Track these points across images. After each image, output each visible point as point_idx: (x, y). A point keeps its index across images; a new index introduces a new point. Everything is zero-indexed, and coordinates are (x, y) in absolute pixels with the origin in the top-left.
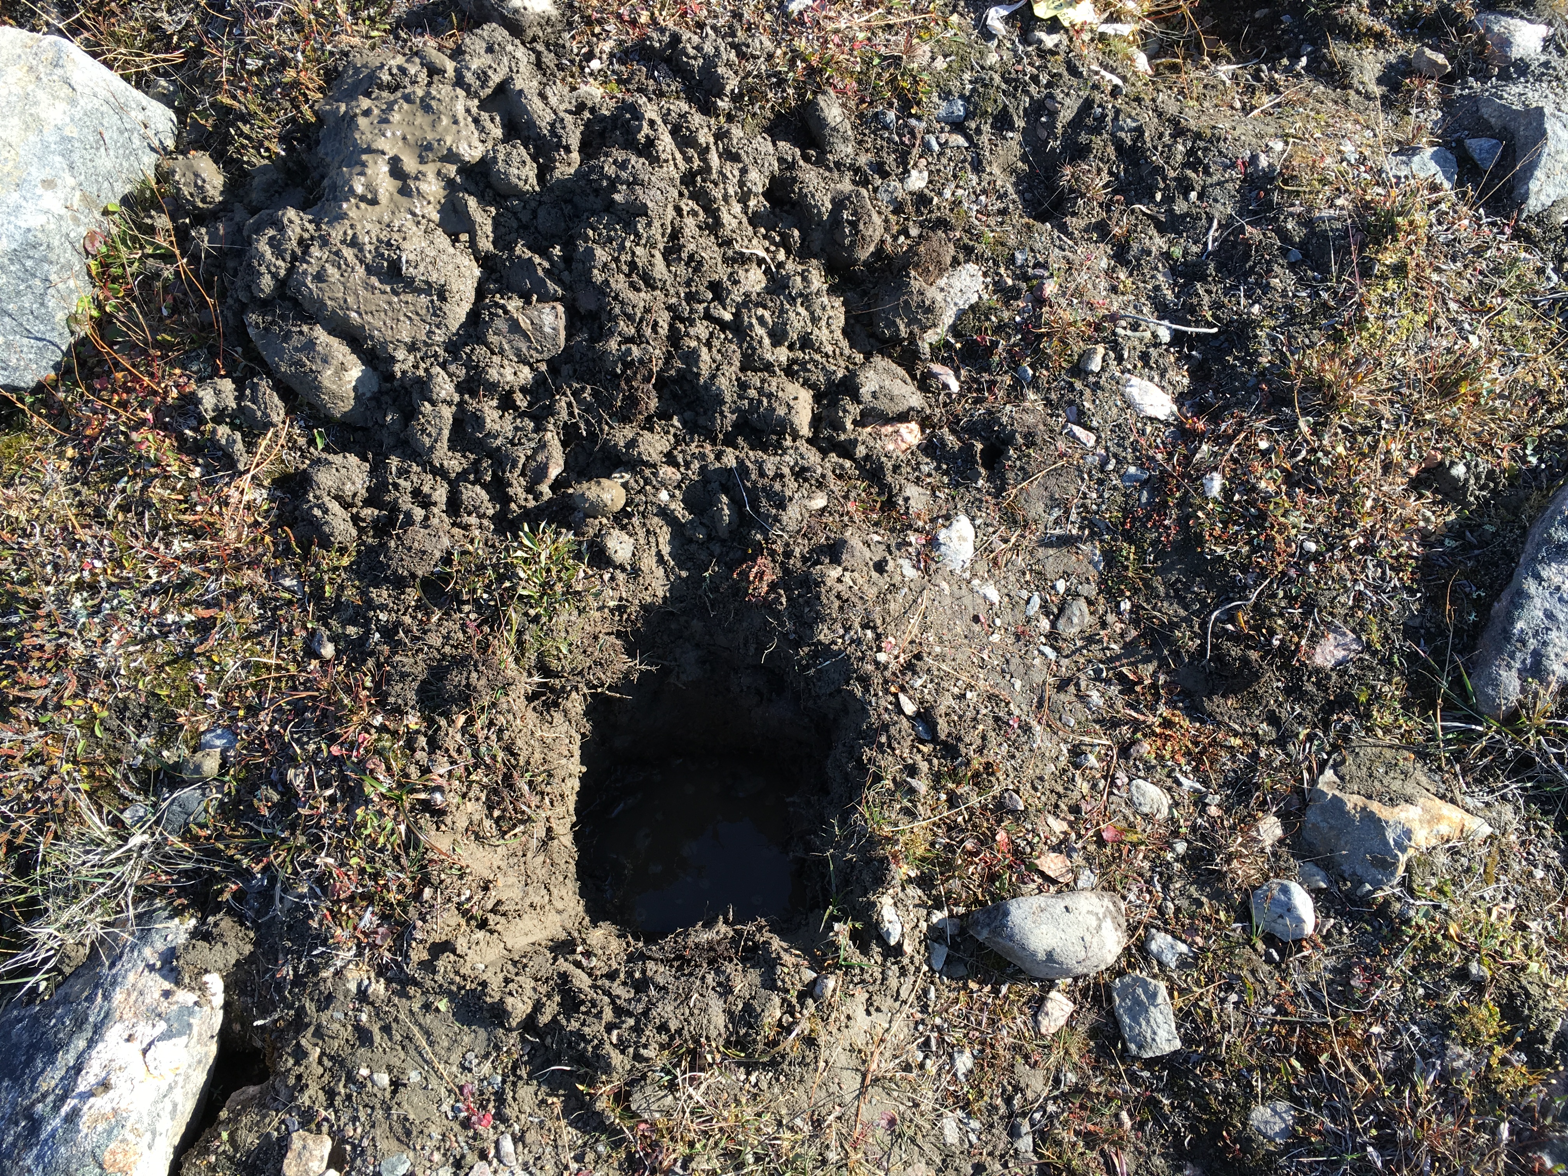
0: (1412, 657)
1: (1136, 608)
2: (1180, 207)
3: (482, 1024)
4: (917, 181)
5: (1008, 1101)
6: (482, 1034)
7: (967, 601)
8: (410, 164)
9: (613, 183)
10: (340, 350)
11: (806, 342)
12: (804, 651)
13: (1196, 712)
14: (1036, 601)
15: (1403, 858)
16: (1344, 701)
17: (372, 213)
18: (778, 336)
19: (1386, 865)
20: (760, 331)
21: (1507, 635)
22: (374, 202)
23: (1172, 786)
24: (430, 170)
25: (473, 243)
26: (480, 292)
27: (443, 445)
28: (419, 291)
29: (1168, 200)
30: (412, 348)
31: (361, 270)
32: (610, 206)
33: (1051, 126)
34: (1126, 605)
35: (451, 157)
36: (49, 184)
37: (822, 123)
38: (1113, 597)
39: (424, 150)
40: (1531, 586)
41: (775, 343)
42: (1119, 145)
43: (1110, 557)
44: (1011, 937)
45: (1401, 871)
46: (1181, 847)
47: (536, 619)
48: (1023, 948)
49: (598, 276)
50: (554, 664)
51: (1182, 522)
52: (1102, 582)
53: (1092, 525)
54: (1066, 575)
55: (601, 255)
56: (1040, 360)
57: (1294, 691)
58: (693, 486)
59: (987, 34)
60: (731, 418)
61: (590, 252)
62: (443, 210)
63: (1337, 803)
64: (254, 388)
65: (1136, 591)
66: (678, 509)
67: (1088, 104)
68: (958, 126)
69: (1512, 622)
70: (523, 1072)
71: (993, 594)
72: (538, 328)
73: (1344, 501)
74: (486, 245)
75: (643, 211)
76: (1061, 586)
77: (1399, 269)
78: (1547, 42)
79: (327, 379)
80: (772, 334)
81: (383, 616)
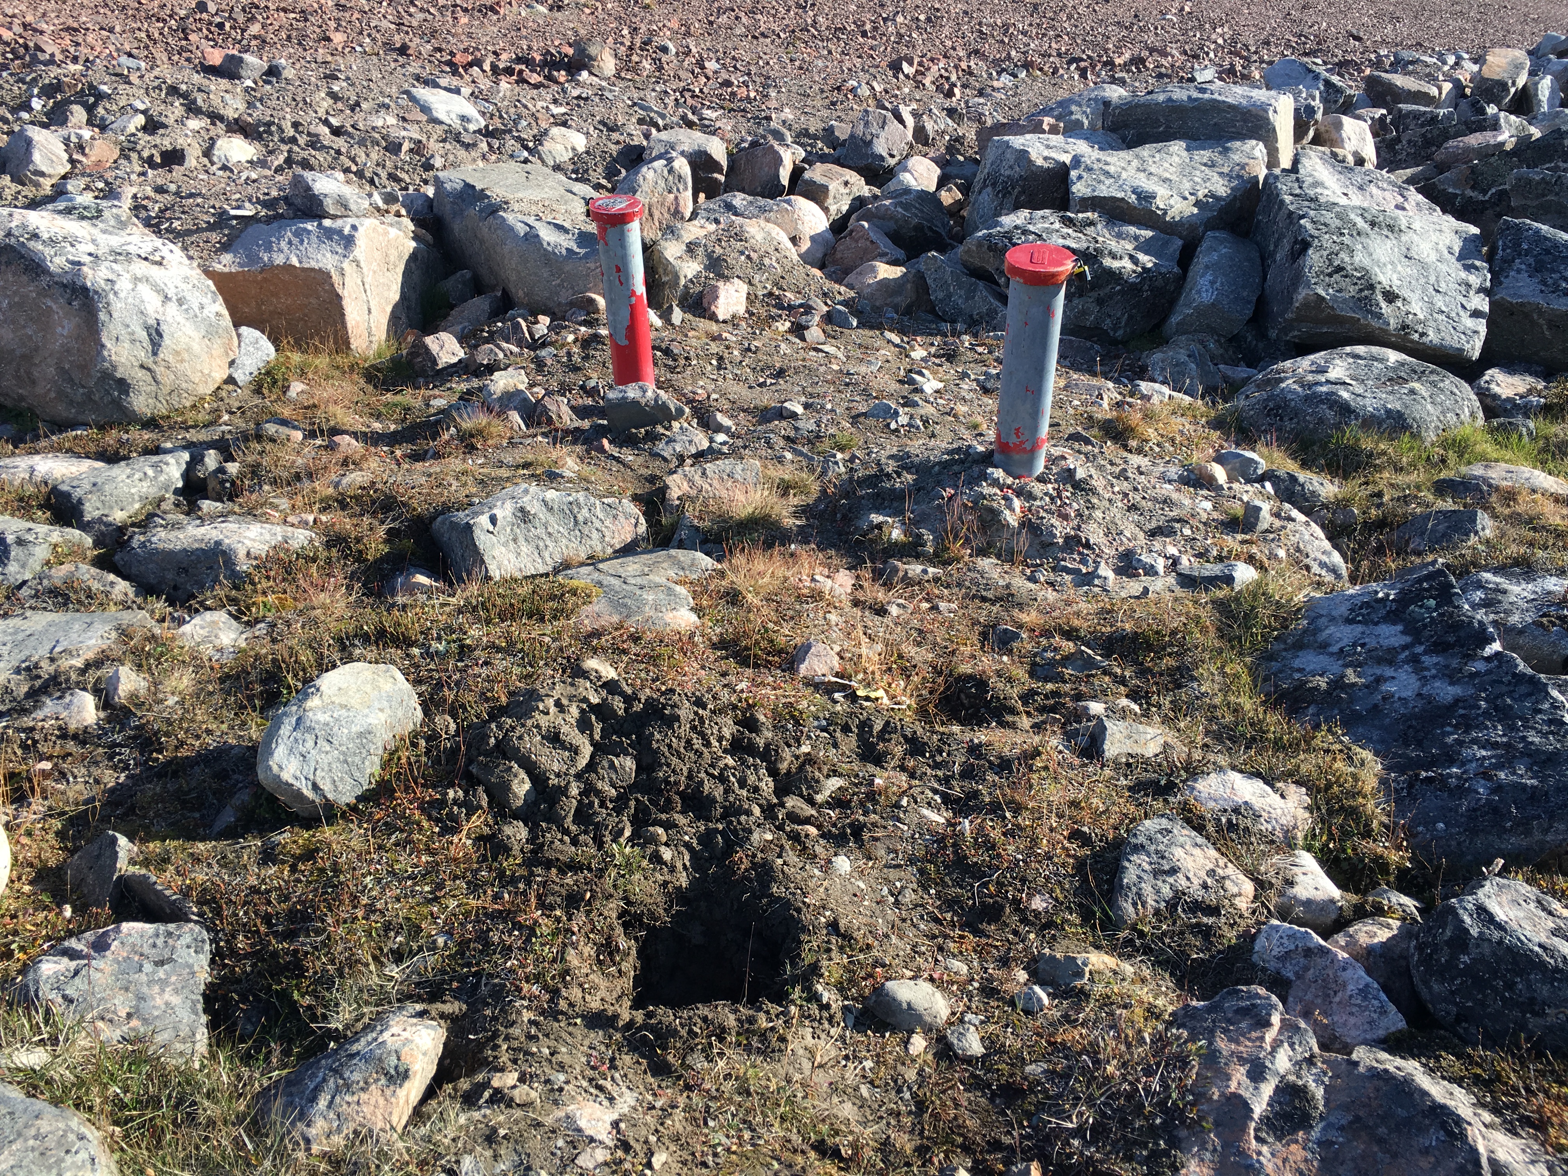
0: (1080, 905)
1: (938, 893)
2: (939, 759)
3: (601, 1027)
4: (805, 749)
5: (896, 1082)
6: (601, 1033)
7: (849, 887)
8: (565, 702)
9: (664, 707)
10: (523, 775)
11: (756, 789)
12: (765, 901)
13: (977, 932)
14: (885, 889)
15: (1087, 969)
16: (1050, 924)
17: (547, 718)
18: (742, 783)
19: (1080, 974)
20: (732, 779)
21: (1121, 886)
22: (547, 713)
23: (968, 962)
24: (574, 705)
25: (591, 736)
26: (592, 757)
27: (569, 819)
28: (564, 748)
29: (932, 756)
30: (558, 775)
31: (539, 738)
32: (663, 717)
33: (871, 732)
34: (932, 891)
35: (585, 700)
36: (381, 710)
37: (757, 720)
38: (926, 889)
39: (571, 698)
40: (1127, 864)
41: (741, 787)
42: (905, 737)
43: (922, 871)
44: (887, 995)
45: (1087, 975)
46: (976, 985)
47: (623, 876)
48: (894, 1000)
49: (655, 745)
50: (632, 898)
51: (955, 853)
52: (919, 882)
53: (910, 860)
54: (900, 880)
55: (657, 736)
56: (875, 802)
57: (1024, 921)
58: (701, 835)
59: (835, 702)
60: (720, 810)
61: (652, 734)
62: (578, 721)
63: (1053, 958)
64: (475, 791)
65: (937, 884)
66: (695, 842)
67: (887, 723)
68: (824, 729)
69: (1121, 880)
70: (626, 1049)
71: (863, 886)
72: (623, 767)
73: (1032, 840)
74: (597, 737)
75: (677, 718)
76: (898, 884)
77: (1046, 768)
78: (1106, 709)
79: (515, 786)
80: (738, 781)
81: (539, 879)
